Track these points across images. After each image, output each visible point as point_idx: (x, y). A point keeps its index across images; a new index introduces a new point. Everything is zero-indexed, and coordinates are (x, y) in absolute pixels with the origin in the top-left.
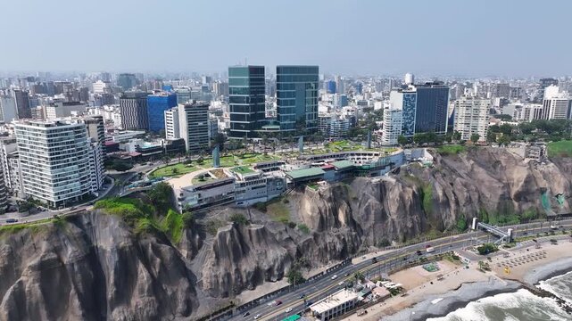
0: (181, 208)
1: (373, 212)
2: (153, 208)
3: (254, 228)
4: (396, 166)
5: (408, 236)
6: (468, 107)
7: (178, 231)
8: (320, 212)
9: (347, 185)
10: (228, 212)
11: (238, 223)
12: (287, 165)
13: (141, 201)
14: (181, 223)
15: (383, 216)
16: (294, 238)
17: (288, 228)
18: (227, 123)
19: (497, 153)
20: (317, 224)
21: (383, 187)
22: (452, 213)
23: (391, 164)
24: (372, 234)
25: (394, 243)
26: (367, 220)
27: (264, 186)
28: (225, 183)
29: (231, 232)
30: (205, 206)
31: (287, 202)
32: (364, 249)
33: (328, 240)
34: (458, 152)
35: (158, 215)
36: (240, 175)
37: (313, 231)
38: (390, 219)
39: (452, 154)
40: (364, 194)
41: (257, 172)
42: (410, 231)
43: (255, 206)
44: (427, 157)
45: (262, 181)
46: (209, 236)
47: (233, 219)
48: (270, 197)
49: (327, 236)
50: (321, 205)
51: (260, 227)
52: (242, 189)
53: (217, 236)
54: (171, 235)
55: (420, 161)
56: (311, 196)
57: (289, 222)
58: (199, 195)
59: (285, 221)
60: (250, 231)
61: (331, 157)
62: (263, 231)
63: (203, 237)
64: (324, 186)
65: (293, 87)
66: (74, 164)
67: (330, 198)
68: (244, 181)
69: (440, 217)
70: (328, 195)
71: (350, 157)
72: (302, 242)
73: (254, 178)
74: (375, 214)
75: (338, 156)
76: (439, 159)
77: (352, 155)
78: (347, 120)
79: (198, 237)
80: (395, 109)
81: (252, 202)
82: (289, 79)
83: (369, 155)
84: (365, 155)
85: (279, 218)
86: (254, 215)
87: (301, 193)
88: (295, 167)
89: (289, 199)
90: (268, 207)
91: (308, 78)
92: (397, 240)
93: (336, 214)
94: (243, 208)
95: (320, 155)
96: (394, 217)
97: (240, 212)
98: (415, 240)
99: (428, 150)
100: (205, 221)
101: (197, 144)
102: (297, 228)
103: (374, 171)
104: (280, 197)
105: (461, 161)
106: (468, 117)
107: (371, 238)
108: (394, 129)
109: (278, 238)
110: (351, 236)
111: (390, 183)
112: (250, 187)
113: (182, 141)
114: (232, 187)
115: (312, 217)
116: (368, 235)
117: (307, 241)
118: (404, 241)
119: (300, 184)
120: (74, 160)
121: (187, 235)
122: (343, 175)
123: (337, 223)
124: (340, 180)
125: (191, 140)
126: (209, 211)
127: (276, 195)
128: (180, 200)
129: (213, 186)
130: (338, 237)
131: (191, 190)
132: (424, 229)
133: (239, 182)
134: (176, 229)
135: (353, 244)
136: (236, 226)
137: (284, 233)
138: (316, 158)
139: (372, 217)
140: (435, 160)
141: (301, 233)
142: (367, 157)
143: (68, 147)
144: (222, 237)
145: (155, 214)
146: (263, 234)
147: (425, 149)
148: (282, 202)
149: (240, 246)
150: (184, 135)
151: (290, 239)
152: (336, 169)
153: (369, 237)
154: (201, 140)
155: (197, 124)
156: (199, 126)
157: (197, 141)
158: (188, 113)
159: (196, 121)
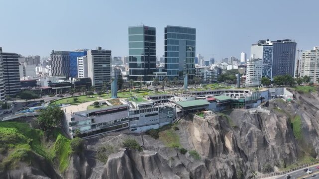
0: (72, 133)
1: (255, 139)
2: (42, 133)
3: (147, 154)
4: (266, 101)
5: (287, 161)
6: (313, 58)
7: (65, 158)
8: (210, 138)
9: (227, 116)
10: (121, 138)
11: (131, 149)
12: (175, 97)
13: (31, 126)
14: (69, 149)
15: (264, 143)
16: (186, 164)
17: (179, 153)
18: (127, 72)
20: (207, 151)
21: (259, 118)
23: (262, 99)
24: (256, 160)
25: (276, 169)
26: (250, 146)
27: (156, 114)
28: (119, 110)
29: (123, 159)
30: (98, 132)
31: (177, 129)
32: (251, 175)
33: (219, 166)
34: (310, 91)
35: (47, 140)
36: (134, 103)
37: (204, 157)
38: (270, 146)
39: (306, 93)
40: (245, 124)
41: (151, 102)
42: (288, 157)
43: (148, 133)
44: (287, 94)
45: (155, 109)
46: (99, 164)
47: (125, 145)
48: (162, 124)
49: (218, 163)
50: (211, 132)
51: (153, 153)
52: (136, 116)
53: (107, 164)
54: (58, 163)
55: (282, 97)
56: (200, 123)
57: (180, 148)
58: (93, 120)
59: (176, 148)
60: (143, 158)
61: (210, 93)
62: (156, 157)
63: (92, 164)
64: (210, 115)
65: (177, 42)
67: (217, 125)
68: (138, 109)
69: (311, 144)
70: (215, 123)
71: (226, 94)
72: (194, 168)
73: (147, 106)
74: (258, 141)
75: (215, 92)
76: (298, 96)
77: (227, 92)
78: (216, 70)
79: (86, 164)
80: (256, 58)
81: (145, 129)
82: (174, 36)
83: (241, 92)
84: (237, 92)
85: (171, 145)
86: (147, 141)
87: (190, 122)
88: (182, 99)
89: (179, 126)
90: (160, 133)
91: (188, 37)
92: (278, 166)
93: (224, 141)
94: (136, 134)
95: (201, 92)
96: (274, 144)
97: (133, 138)
98: (295, 166)
99: (287, 89)
100: (96, 147)
101: (101, 82)
102: (188, 154)
103: (248, 104)
104: (171, 125)
105: (314, 98)
106: (312, 65)
107: (256, 163)
108: (257, 74)
109: (170, 164)
110: (239, 162)
111: (264, 114)
112: (143, 114)
113: (89, 80)
114: (126, 114)
115: (202, 144)
116: (252, 161)
117: (199, 167)
118: (285, 167)
119: (189, 113)
121: (75, 163)
122: (222, 108)
123: (226, 150)
124: (221, 111)
125: (96, 78)
126: (103, 137)
127: (167, 123)
128: (71, 125)
129: (107, 112)
130: (228, 163)
131: (84, 115)
132: (299, 155)
133: (133, 110)
134: (64, 155)
135: (241, 170)
136: (128, 153)
137: (176, 159)
138: (198, 94)
139: (255, 144)
140: (294, 96)
141: (192, 159)
142: (239, 94)
144: (113, 165)
145: (44, 139)
146: (155, 160)
147: (285, 88)
148: (172, 129)
149: (132, 175)
150: (91, 75)
151: (182, 165)
152: (218, 101)
153: (254, 163)
154: (104, 79)
155: (102, 66)
156: (103, 68)
157: (102, 79)
158: (94, 57)
159: (101, 63)
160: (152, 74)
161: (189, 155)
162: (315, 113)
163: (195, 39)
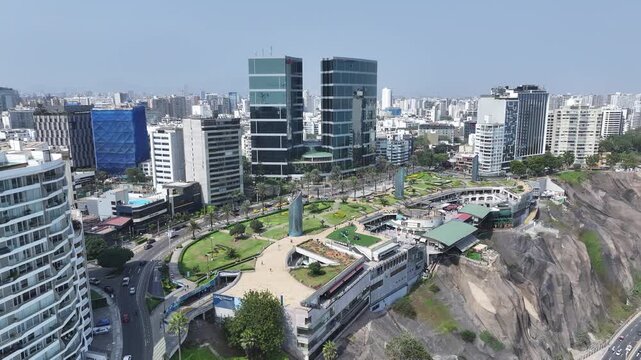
0: (306, 352)
6: (573, 119)
8: (514, 306)
12: (410, 221)
15: (571, 294)
17: (464, 343)
19: (625, 180)
22: (628, 273)
24: (565, 327)
25: (592, 337)
26: (553, 303)
27: (404, 267)
28: (356, 272)
31: (436, 290)
34: (579, 181)
36: (363, 249)
37: (508, 342)
38: (576, 297)
40: (529, 260)
42: (599, 311)
43: (396, 308)
44: (554, 190)
45: (403, 257)
48: (409, 285)
49: (532, 349)
52: (379, 278)
55: (550, 196)
56: (480, 275)
57: (459, 330)
58: (331, 311)
59: (454, 331)
66: (43, 290)
68: (378, 262)
69: (618, 281)
70: (503, 269)
71: (464, 197)
73: (389, 252)
76: (571, 192)
77: (464, 193)
78: (406, 142)
81: (389, 302)
83: (487, 192)
84: (480, 191)
85: (443, 327)
86: (406, 328)
87: (456, 272)
88: (425, 224)
89: (438, 284)
90: (414, 305)
92: (592, 331)
96: (579, 291)
99: (553, 180)
101: (223, 190)
102: (479, 341)
103: (516, 218)
104: (422, 282)
105: (589, 193)
106: (572, 132)
107: (565, 333)
108: (495, 152)
112: (388, 272)
113: (198, 187)
115: (497, 316)
116: (559, 329)
119: (447, 253)
120: (41, 277)
126: (347, 341)
127: (415, 279)
128: (305, 333)
130: (543, 345)
131: (315, 301)
139: (559, 298)
140: (566, 194)
141: (491, 351)
142: (485, 195)
143: (23, 241)
147: (548, 179)
148: (428, 291)
152: (476, 220)
153: (563, 333)
154: (228, 184)
155: (223, 154)
156: (227, 159)
157: (223, 185)
158: (209, 134)
159: (222, 149)
160: (300, 158)
161: (483, 343)
162: (605, 221)
163: (375, 82)
